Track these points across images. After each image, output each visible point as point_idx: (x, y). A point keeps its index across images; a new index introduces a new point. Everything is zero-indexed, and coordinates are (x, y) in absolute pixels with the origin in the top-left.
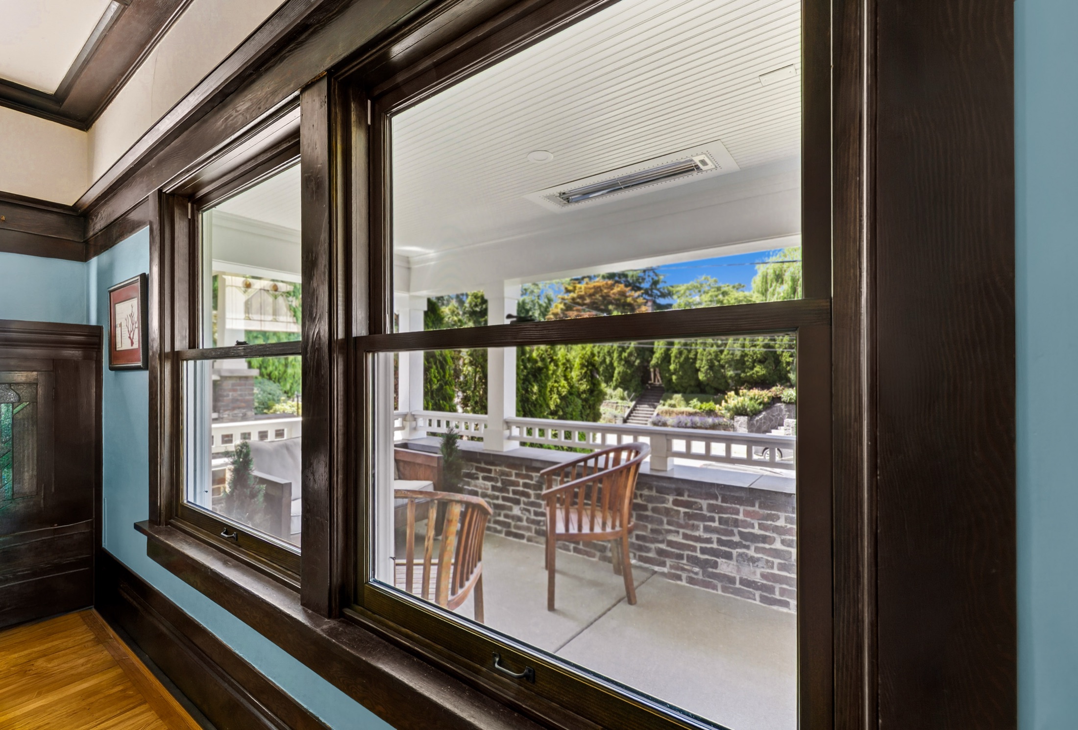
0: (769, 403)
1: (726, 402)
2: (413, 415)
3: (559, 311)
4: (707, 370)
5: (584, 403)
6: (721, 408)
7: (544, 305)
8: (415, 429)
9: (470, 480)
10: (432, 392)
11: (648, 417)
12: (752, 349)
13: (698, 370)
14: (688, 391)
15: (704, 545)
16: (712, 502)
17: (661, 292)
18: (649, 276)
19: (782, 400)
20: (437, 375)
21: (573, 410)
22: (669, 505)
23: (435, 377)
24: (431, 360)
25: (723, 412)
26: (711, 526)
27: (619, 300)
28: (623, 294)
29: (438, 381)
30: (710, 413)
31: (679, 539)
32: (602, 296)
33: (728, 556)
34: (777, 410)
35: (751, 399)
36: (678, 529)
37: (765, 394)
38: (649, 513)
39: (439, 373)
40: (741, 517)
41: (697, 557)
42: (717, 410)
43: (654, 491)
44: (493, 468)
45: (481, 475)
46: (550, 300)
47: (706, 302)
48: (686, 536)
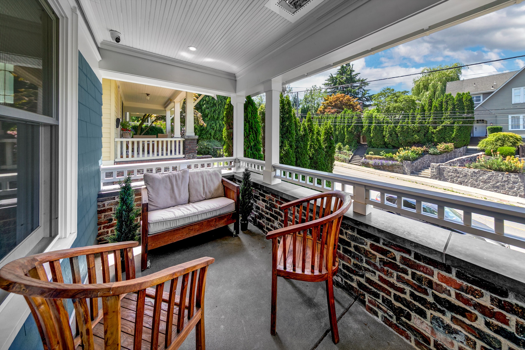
0: (422, 154)
1: (399, 153)
2: (239, 160)
3: (322, 109)
4: (389, 136)
5: (326, 153)
6: (396, 156)
7: (316, 107)
8: (239, 167)
9: (257, 200)
10: (251, 147)
11: (360, 160)
12: (412, 125)
13: (384, 136)
14: (379, 147)
15: (398, 293)
16: (404, 255)
17: (366, 99)
18: (361, 91)
19: (429, 153)
20: (253, 138)
21: (321, 157)
22: (368, 248)
23: (252, 139)
24: (251, 130)
25: (397, 158)
26: (404, 278)
27: (347, 103)
28: (349, 100)
29: (253, 141)
30: (391, 159)
31: (375, 279)
32: (340, 101)
33: (423, 314)
34: (426, 158)
35: (412, 152)
36: (375, 271)
37: (420, 149)
38: (352, 249)
39: (254, 137)
40: (435, 279)
41: (391, 301)
42: (394, 157)
43: (356, 233)
44: (266, 195)
45: (261, 198)
46: (319, 105)
47: (388, 101)
48: (381, 279)
